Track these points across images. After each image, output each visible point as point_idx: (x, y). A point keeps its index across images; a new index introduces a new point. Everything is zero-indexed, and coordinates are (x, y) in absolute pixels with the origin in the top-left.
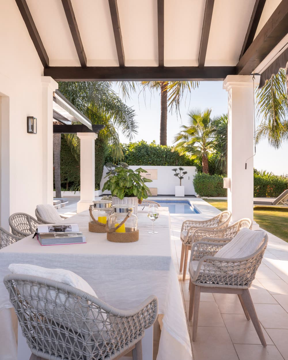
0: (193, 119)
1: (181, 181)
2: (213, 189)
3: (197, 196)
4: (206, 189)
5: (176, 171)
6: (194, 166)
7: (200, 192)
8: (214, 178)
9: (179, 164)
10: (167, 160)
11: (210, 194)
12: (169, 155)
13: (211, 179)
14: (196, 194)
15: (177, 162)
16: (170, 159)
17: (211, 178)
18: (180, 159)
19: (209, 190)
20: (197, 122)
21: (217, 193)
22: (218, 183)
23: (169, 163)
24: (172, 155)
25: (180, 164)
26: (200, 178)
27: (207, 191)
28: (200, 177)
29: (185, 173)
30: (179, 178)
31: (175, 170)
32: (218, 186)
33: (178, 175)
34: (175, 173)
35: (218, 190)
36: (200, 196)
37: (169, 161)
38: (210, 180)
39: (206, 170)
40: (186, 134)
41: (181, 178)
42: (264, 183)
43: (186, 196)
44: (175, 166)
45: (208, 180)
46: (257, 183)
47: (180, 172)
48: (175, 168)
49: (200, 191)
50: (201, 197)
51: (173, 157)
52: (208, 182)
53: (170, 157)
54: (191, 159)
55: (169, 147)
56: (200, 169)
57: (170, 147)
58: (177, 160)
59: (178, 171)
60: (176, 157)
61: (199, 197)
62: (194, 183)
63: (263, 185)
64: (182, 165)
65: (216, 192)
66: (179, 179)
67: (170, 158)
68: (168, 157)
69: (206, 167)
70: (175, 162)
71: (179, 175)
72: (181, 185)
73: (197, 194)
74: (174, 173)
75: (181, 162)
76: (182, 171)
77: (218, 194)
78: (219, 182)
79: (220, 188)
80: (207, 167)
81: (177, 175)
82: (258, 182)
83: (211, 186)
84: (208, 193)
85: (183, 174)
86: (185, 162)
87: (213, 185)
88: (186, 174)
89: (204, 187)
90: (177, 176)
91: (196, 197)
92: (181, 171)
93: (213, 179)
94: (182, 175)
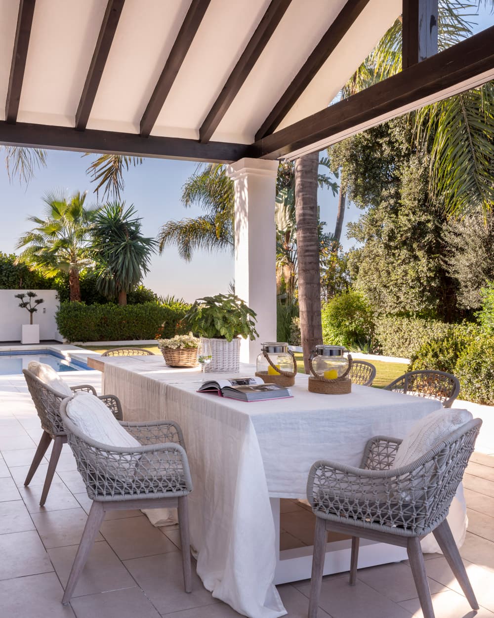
0: (52, 206)
1: (31, 316)
2: (94, 328)
3: (64, 341)
4: (80, 328)
5: (24, 299)
6: (54, 289)
7: (70, 334)
8: (93, 309)
9: (26, 286)
10: (2, 278)
11: (87, 337)
12: (5, 269)
13: (90, 311)
14: (61, 338)
15: (21, 282)
16: (8, 277)
17: (89, 309)
18: (27, 277)
19: (86, 329)
20: (59, 213)
21: (100, 334)
22: (102, 318)
23: (5, 284)
24: (12, 270)
25: (28, 286)
26: (69, 310)
27: (82, 332)
28: (71, 308)
29: (39, 302)
30: (29, 310)
31: (21, 297)
32: (101, 323)
33: (26, 305)
34: (22, 302)
35: (101, 329)
36: (69, 341)
37: (6, 280)
38: (89, 314)
39: (75, 296)
40: (42, 234)
41: (32, 311)
42: (175, 317)
43: (42, 342)
44: (17, 289)
45: (84, 314)
46: (164, 316)
47: (30, 299)
48: (20, 293)
49: (69, 332)
50: (72, 343)
51: (13, 273)
52: (85, 316)
53: (9, 274)
54: (47, 277)
55: (5, 255)
56: (64, 295)
57: (8, 256)
58: (21, 279)
59: (26, 299)
60: (20, 273)
61: (67, 342)
62: (57, 319)
63: (172, 319)
64: (31, 287)
65: (98, 333)
66: (30, 313)
67: (7, 275)
68: (4, 274)
69: (76, 290)
70: (18, 282)
71: (28, 306)
72: (31, 323)
73: (64, 338)
74: (20, 301)
75: (29, 283)
76: (33, 299)
77: (101, 336)
78: (103, 316)
79: (104, 326)
80: (78, 291)
81: (24, 305)
82: (166, 315)
83: (90, 323)
84: (83, 335)
85: (36, 304)
86: (36, 283)
87: (93, 322)
88: (40, 304)
89: (77, 325)
90: (24, 307)
91: (61, 343)
92: (32, 297)
93: (92, 311)
94: (33, 304)
